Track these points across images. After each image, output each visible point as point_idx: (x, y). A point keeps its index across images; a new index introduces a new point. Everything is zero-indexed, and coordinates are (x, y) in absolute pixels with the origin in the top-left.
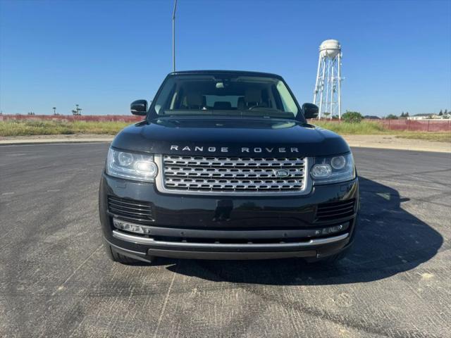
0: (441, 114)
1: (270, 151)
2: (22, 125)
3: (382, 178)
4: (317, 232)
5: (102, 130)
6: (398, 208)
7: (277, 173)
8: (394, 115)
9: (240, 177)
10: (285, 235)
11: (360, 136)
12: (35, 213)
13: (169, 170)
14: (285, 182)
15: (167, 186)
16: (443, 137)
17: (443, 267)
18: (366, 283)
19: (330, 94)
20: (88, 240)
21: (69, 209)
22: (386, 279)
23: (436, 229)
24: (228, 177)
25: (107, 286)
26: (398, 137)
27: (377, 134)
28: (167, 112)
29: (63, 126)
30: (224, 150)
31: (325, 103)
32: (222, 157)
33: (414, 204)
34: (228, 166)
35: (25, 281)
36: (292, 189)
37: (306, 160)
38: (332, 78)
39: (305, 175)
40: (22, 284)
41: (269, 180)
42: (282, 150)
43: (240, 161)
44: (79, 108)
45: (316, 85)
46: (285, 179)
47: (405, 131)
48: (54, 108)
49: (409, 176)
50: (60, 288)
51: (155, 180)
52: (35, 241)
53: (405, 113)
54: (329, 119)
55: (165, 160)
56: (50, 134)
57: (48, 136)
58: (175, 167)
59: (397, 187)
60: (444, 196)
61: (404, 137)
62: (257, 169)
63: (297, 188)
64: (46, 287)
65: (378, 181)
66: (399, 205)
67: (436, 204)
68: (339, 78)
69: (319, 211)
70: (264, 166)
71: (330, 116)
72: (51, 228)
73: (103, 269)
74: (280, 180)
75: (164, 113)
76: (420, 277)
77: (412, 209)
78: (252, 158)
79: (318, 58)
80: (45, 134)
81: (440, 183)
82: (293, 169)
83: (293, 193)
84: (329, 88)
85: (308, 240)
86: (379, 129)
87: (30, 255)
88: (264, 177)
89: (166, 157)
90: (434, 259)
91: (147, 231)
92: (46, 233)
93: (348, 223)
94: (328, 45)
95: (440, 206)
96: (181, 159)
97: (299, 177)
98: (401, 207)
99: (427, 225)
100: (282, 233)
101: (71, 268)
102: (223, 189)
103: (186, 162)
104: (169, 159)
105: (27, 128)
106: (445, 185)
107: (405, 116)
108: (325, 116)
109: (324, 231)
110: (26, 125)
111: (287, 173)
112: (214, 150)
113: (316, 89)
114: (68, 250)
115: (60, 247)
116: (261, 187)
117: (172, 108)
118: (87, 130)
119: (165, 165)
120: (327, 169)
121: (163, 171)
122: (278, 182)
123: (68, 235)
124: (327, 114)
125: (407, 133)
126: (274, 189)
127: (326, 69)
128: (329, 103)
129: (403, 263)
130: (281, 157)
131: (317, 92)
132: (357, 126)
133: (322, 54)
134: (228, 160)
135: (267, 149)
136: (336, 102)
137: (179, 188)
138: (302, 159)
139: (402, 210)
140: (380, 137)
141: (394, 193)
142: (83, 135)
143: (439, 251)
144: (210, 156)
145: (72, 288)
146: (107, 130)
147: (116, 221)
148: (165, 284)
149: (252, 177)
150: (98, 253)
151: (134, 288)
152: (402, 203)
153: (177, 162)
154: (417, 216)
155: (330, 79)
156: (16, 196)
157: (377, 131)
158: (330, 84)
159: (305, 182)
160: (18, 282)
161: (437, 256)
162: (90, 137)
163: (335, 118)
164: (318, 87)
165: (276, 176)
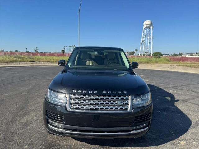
0: (197, 54)
1: (115, 93)
2: (12, 58)
3: (167, 88)
4: (134, 128)
5: (47, 60)
6: (174, 105)
7: (118, 103)
8: (176, 54)
9: (102, 104)
10: (121, 129)
11: (160, 64)
12: (16, 106)
13: (72, 101)
14: (121, 107)
15: (71, 108)
16: (197, 66)
17: (190, 138)
18: (156, 146)
19: (147, 44)
20: (38, 121)
21: (31, 104)
22: (165, 144)
23: (189, 117)
24: (97, 104)
25: (45, 146)
26: (177, 65)
27: (168, 63)
28: (73, 66)
29: (30, 58)
30: (95, 92)
31: (145, 48)
32: (95, 95)
33: (181, 103)
34: (97, 99)
35: (11, 143)
36: (124, 110)
37: (130, 97)
38: (149, 37)
39: (130, 104)
40: (10, 144)
41: (114, 106)
42: (120, 92)
43: (102, 97)
44: (37, 48)
45: (142, 40)
46: (121, 105)
47: (181, 62)
48: (27, 49)
49: (180, 87)
50: (26, 147)
51: (66, 105)
52: (16, 121)
53: (181, 53)
54: (147, 55)
55: (70, 96)
56: (24, 62)
57: (23, 63)
58: (75, 99)
59: (174, 93)
60: (194, 99)
61: (180, 65)
62: (109, 101)
63: (126, 109)
64: (20, 146)
65: (166, 90)
66: (174, 103)
67: (191, 103)
68: (152, 37)
69: (135, 119)
70: (112, 100)
71: (148, 54)
72: (23, 114)
73: (44, 137)
74: (119, 106)
75: (72, 67)
76: (179, 143)
77: (180, 106)
78: (107, 96)
79: (143, 28)
80: (22, 62)
81: (194, 91)
82: (124, 101)
83: (124, 111)
84: (147, 42)
85: (130, 131)
86: (169, 61)
87: (14, 129)
88: (112, 105)
89: (71, 95)
90: (186, 134)
91: (62, 127)
92: (21, 117)
93: (148, 123)
94: (147, 23)
95: (192, 104)
96: (77, 96)
97: (127, 104)
98: (175, 105)
99: (185, 115)
100: (119, 129)
101: (31, 136)
102: (95, 110)
103: (79, 97)
104: (72, 95)
105: (15, 59)
106: (195, 92)
107: (181, 54)
108: (145, 54)
109: (137, 127)
110: (14, 58)
111: (122, 103)
112: (91, 92)
113: (141, 42)
114: (30, 126)
115: (26, 124)
116: (111, 109)
117: (75, 64)
118: (40, 60)
119: (70, 98)
120: (139, 100)
121: (70, 101)
122: (118, 106)
123: (30, 118)
124: (146, 53)
125: (181, 63)
126: (116, 110)
127: (146, 33)
128: (147, 48)
129: (173, 136)
130: (119, 96)
131: (142, 43)
132: (159, 59)
133: (145, 26)
134: (97, 97)
135: (114, 92)
136: (150, 48)
137: (76, 109)
138: (128, 96)
139: (175, 106)
140: (169, 65)
141: (172, 97)
142: (39, 63)
143: (189, 129)
144: (89, 95)
145: (31, 147)
146: (49, 60)
147: (50, 121)
148: (70, 145)
149: (107, 104)
150: (42, 128)
151: (57, 148)
152: (175, 103)
153: (76, 97)
154: (181, 110)
155: (148, 37)
156: (8, 96)
157: (168, 62)
158: (147, 40)
159: (129, 106)
160: (8, 143)
161: (188, 132)
162: (41, 64)
163: (150, 55)
164: (142, 41)
165: (117, 104)
